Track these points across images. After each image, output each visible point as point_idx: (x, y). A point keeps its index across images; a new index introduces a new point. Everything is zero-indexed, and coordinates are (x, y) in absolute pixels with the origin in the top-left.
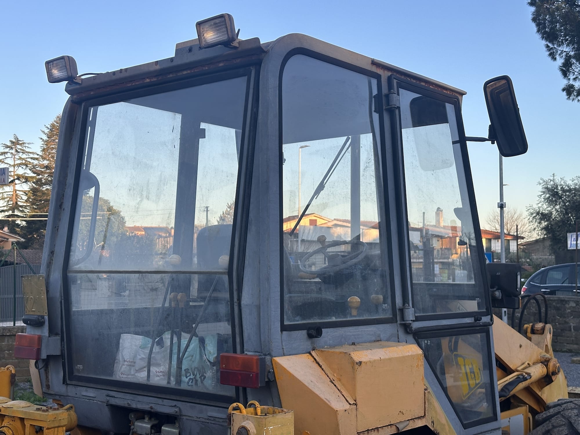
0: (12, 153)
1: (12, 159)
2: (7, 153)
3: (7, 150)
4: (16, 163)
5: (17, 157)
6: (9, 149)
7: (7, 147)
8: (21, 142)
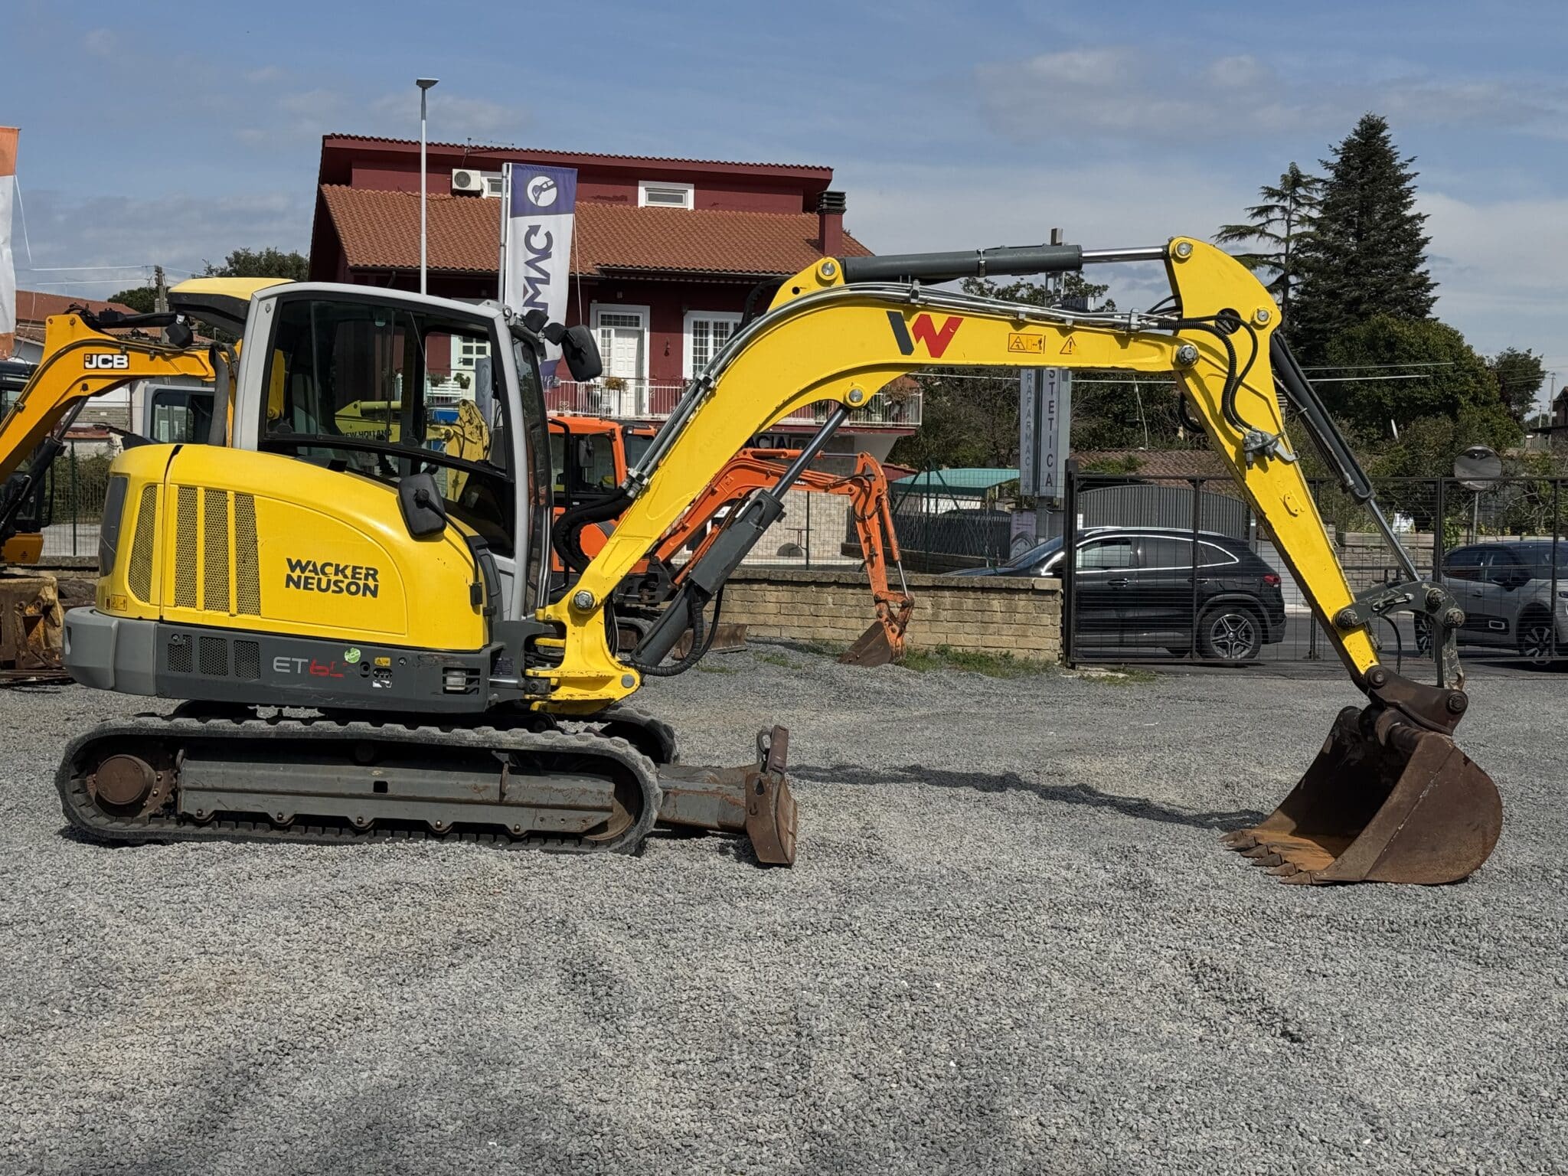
0: (1283, 209)
1: (1285, 222)
2: (1270, 208)
3: (1272, 201)
4: (1292, 233)
5: (1295, 217)
6: (1276, 198)
7: (1271, 193)
8: (1304, 180)
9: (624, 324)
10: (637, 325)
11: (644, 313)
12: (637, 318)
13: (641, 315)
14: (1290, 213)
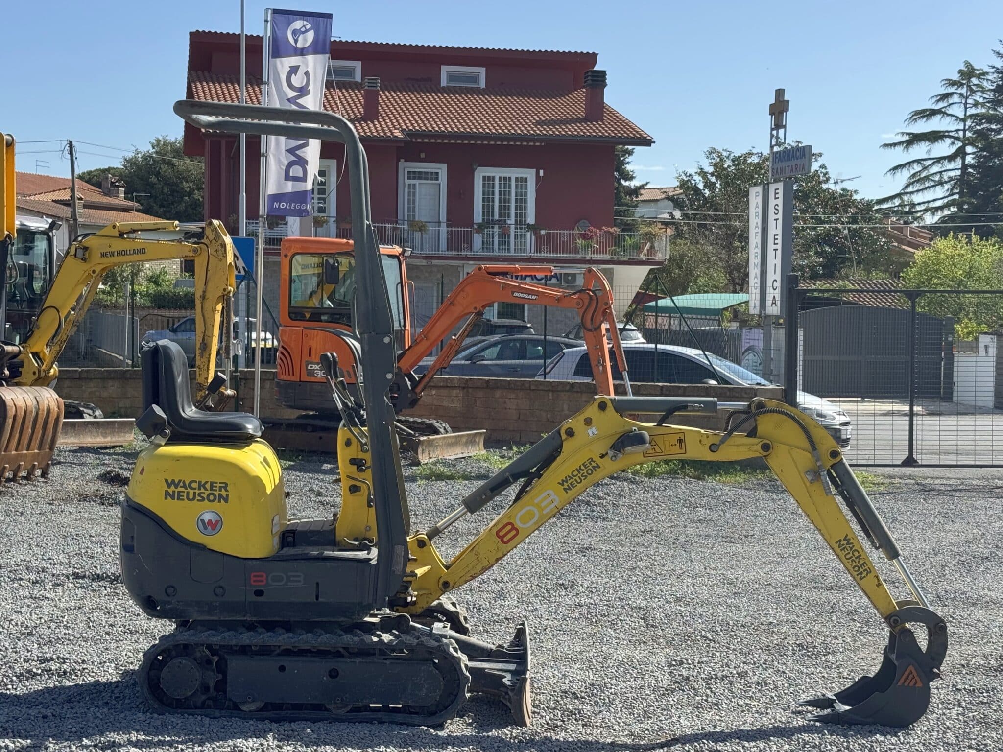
0: (961, 95)
1: (962, 105)
2: (952, 94)
3: (952, 89)
4: (968, 114)
5: (970, 101)
6: (955, 87)
7: (952, 83)
8: (978, 72)
9: (426, 179)
10: (437, 179)
11: (442, 170)
12: (437, 173)
13: (439, 171)
14: (967, 98)
